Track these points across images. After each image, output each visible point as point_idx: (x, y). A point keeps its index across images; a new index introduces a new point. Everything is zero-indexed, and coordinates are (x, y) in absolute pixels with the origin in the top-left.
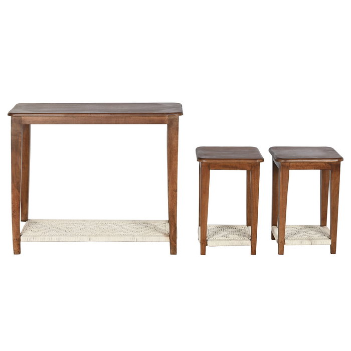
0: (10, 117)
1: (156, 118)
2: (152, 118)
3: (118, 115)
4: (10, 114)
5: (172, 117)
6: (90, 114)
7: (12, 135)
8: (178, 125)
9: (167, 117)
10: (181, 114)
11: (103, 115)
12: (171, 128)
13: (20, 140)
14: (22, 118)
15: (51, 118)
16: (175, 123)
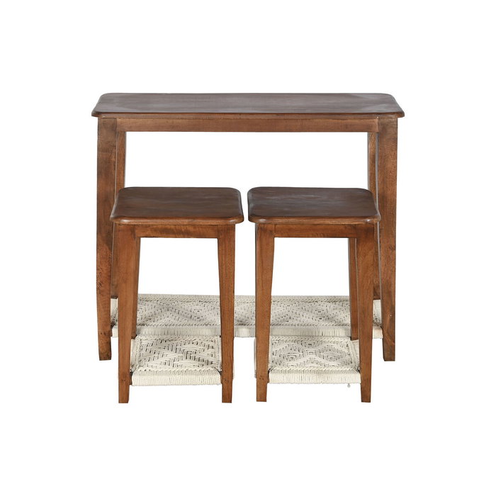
0: (96, 119)
1: (357, 121)
2: (350, 121)
3: (290, 117)
4: (96, 114)
5: (386, 120)
6: (240, 114)
7: (100, 149)
8: (396, 134)
9: (376, 121)
10: (401, 114)
11: (263, 117)
12: (384, 140)
13: (113, 159)
14: (118, 120)
15: (170, 121)
16: (390, 130)
